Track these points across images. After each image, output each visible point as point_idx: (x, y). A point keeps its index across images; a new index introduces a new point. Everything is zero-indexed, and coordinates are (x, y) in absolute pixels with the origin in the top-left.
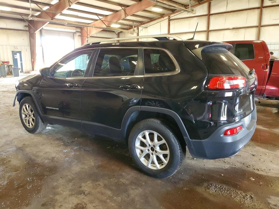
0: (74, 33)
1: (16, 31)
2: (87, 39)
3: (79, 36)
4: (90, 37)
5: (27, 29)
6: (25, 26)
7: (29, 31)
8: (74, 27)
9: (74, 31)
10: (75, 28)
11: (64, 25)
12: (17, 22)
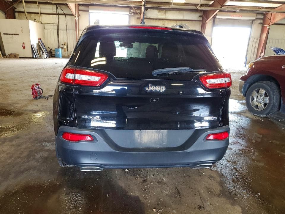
0: (253, 21)
1: (190, 22)
2: (268, 27)
3: (260, 23)
4: (274, 24)
5: (201, 19)
6: (200, 16)
7: (202, 21)
8: (255, 13)
9: (254, 18)
10: (255, 15)
11: (235, 12)
12: (193, 13)
